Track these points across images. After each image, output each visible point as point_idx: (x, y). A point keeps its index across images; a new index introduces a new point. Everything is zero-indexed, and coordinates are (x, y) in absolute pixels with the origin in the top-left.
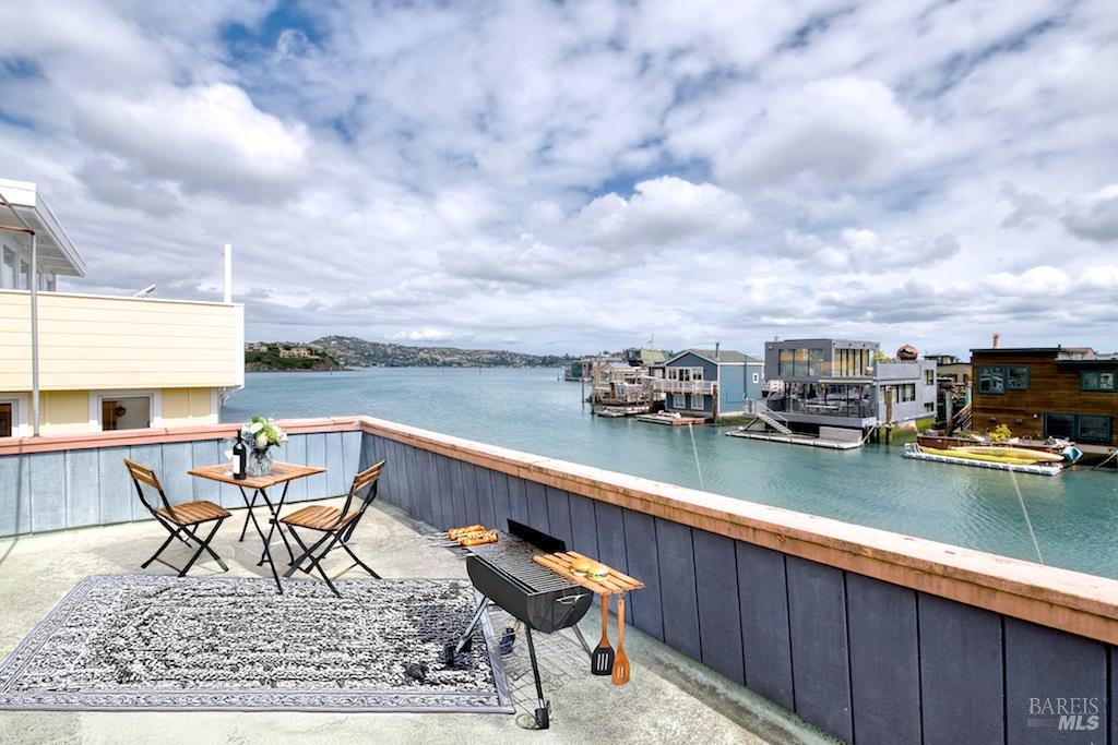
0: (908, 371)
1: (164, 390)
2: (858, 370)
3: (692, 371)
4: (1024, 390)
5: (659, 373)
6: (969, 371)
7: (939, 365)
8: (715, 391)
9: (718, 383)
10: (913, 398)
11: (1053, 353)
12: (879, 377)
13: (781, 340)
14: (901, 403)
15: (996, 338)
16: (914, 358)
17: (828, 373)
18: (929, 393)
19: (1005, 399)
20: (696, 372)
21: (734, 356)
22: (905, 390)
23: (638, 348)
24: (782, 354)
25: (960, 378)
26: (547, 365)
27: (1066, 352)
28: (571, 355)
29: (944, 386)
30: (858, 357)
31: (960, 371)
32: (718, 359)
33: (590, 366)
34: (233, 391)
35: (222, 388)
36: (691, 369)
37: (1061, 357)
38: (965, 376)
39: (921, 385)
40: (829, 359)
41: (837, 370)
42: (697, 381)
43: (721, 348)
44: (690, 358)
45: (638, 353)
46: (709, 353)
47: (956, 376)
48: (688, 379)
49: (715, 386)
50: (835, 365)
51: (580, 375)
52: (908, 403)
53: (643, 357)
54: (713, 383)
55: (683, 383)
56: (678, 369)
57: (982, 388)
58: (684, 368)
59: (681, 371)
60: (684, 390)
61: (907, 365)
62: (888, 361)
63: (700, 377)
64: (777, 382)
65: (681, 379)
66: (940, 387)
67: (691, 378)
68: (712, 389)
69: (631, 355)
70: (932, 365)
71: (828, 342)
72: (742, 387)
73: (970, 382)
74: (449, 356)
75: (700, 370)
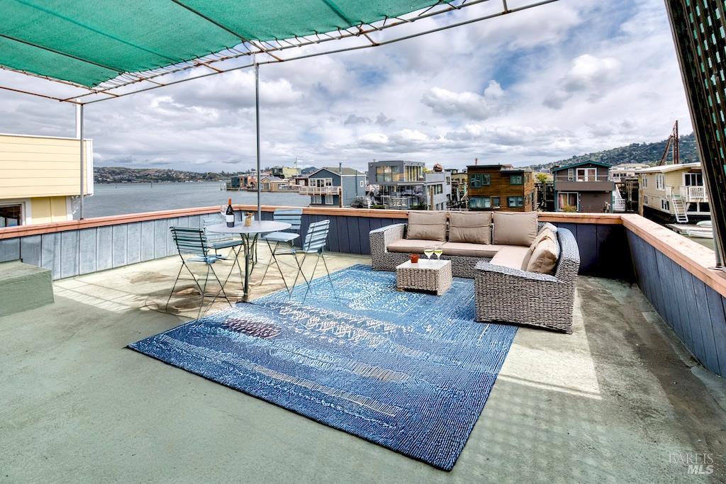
0: (440, 178)
1: (33, 199)
2: (416, 177)
3: (325, 180)
4: (488, 186)
5: (302, 183)
6: (466, 177)
7: (452, 174)
8: (340, 193)
9: (341, 187)
10: (442, 192)
11: (499, 167)
12: (427, 181)
13: (377, 161)
14: (437, 195)
15: (476, 160)
16: (441, 171)
17: (401, 180)
18: (448, 189)
19: (481, 190)
20: (328, 182)
21: (349, 171)
22: (437, 188)
23: (280, 166)
24: (378, 169)
25: (461, 180)
26: (207, 179)
27: (504, 167)
28: (226, 172)
29: (455, 185)
30: (415, 170)
31: (460, 177)
32: (341, 173)
33: (246, 179)
34: (88, 196)
35: (75, 196)
36: (324, 179)
37: (502, 169)
38: (463, 180)
39: (444, 184)
40: (402, 172)
41: (406, 178)
42: (329, 187)
43: (342, 166)
44: (324, 172)
45: (281, 170)
46: (335, 170)
47: (459, 180)
48: (323, 186)
49: (340, 189)
50: (405, 175)
51: (239, 186)
52: (440, 194)
53: (285, 172)
54: (338, 188)
55: (320, 188)
56: (316, 179)
57: (471, 185)
58: (320, 179)
59: (318, 181)
60: (321, 192)
61: (439, 174)
62: (429, 172)
63: (330, 185)
64: (375, 186)
65: (319, 186)
66: (453, 185)
67: (325, 185)
68: (338, 191)
69: (275, 172)
70: (449, 174)
71: (401, 163)
72: (355, 189)
73: (466, 183)
74: (119, 174)
75: (330, 180)
